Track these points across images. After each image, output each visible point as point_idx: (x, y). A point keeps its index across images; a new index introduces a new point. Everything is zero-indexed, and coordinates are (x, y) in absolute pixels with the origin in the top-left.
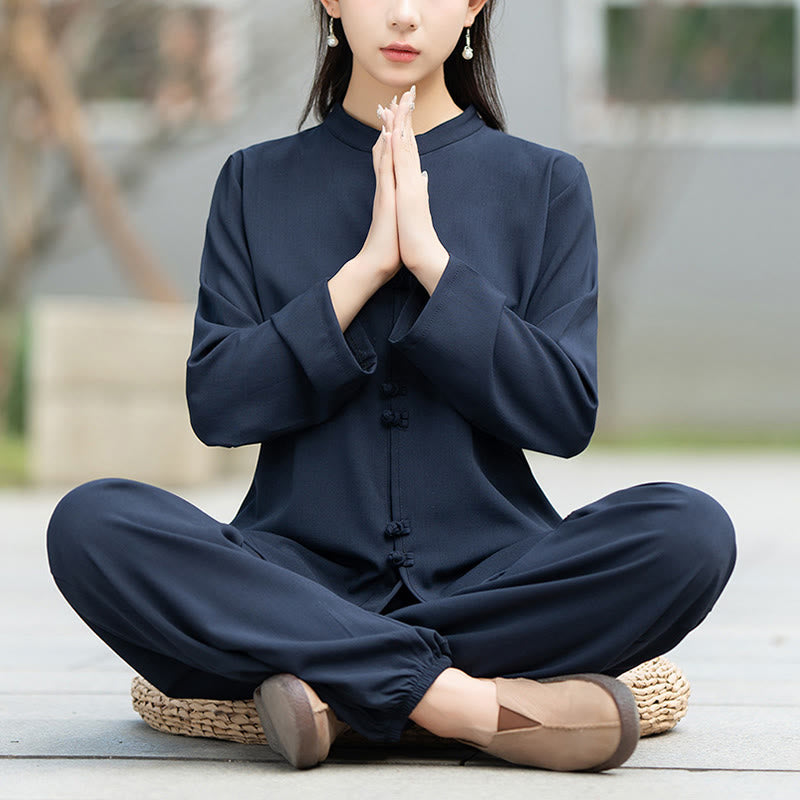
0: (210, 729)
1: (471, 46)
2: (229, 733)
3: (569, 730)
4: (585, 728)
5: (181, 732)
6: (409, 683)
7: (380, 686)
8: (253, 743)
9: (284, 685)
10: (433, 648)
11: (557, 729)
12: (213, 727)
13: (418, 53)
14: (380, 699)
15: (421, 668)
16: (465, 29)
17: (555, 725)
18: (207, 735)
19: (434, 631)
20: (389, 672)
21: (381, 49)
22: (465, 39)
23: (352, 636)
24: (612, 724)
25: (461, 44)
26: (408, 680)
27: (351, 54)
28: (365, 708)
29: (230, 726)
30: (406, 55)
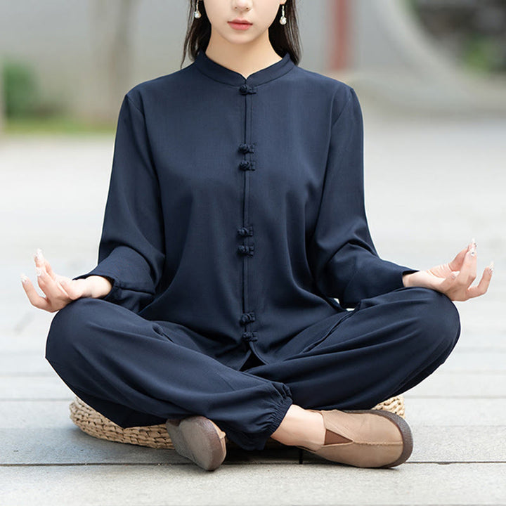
0: (136, 440)
1: (285, 16)
2: (148, 442)
3: (370, 445)
4: (381, 445)
5: (116, 440)
6: (271, 418)
7: (255, 421)
8: (162, 448)
9: (201, 424)
10: (282, 394)
11: (362, 444)
12: (137, 439)
13: (251, 24)
14: (255, 428)
15: (277, 407)
16: (281, 6)
17: (362, 442)
18: (134, 443)
19: (282, 384)
20: (260, 412)
21: (228, 22)
22: (281, 12)
23: (234, 390)
24: (398, 443)
25: (279, 15)
26: (271, 415)
27: (210, 24)
28: (245, 434)
29: (149, 439)
30: (244, 26)
